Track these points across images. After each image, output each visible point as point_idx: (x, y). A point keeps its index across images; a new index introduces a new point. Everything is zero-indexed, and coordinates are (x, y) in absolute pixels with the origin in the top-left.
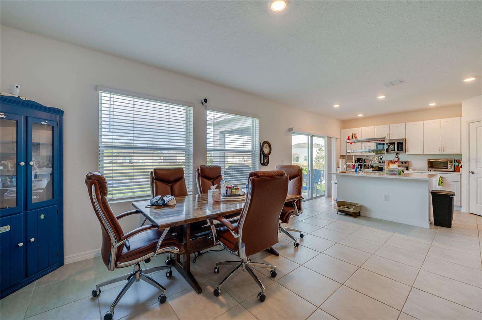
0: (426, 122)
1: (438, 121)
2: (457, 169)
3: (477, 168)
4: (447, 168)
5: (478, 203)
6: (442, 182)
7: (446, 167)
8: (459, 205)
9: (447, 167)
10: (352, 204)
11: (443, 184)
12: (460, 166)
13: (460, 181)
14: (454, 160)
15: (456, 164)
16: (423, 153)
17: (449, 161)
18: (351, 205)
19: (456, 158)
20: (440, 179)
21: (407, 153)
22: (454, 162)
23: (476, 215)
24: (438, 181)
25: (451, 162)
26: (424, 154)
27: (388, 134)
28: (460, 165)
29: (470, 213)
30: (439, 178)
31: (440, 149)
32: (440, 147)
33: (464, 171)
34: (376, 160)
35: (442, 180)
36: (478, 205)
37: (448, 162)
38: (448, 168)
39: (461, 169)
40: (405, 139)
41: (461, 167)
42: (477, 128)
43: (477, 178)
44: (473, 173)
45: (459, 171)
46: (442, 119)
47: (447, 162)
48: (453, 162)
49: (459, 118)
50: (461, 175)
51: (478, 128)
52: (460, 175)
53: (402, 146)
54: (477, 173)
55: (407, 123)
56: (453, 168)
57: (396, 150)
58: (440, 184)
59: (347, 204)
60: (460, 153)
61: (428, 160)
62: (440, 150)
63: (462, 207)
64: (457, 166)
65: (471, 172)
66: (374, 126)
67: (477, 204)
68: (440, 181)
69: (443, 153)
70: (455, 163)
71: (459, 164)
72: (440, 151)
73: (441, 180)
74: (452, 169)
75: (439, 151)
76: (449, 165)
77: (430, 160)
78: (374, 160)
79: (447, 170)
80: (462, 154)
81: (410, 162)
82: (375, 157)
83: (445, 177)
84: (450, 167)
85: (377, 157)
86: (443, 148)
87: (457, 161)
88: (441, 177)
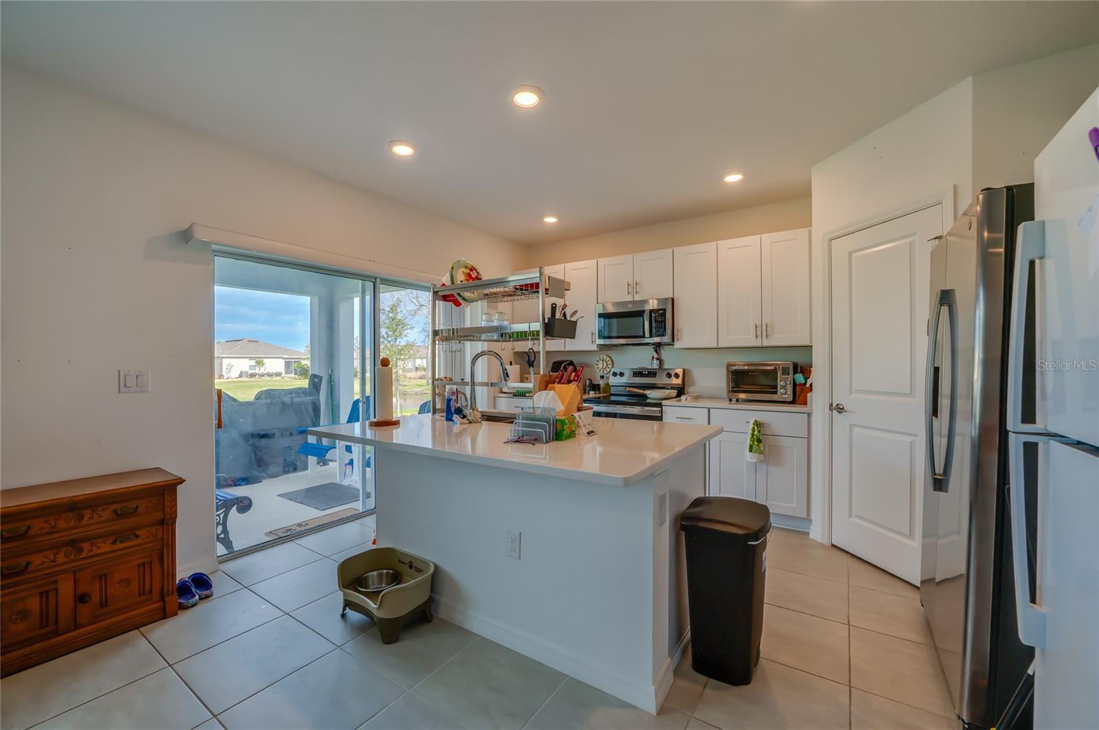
0: (724, 244)
1: (753, 240)
2: (800, 395)
3: (851, 393)
4: (776, 393)
5: (853, 515)
6: (759, 441)
7: (773, 389)
8: (805, 517)
9: (776, 387)
10: (415, 564)
12: (808, 385)
13: (806, 436)
14: (795, 366)
15: (800, 378)
16: (715, 346)
17: (781, 369)
18: (411, 567)
19: (800, 359)
20: (753, 430)
21: (677, 345)
22: (795, 372)
23: (847, 552)
24: (750, 436)
25: (786, 371)
26: (720, 346)
27: (629, 285)
28: (808, 383)
29: (833, 546)
30: (751, 426)
31: (759, 329)
32: (759, 324)
33: (818, 400)
34: (605, 366)
35: (759, 432)
36: (853, 519)
37: (779, 374)
38: (779, 393)
39: (809, 394)
40: (670, 301)
41: (811, 388)
42: (850, 253)
43: (851, 426)
44: (840, 409)
45: (805, 403)
46: (762, 235)
47: (777, 372)
48: (791, 371)
49: (805, 231)
50: (809, 415)
51: (854, 255)
52: (806, 415)
53: (662, 322)
54: (850, 412)
55: (675, 249)
56: (790, 391)
57: (647, 334)
58: (755, 448)
59: (399, 561)
60: (807, 343)
61: (729, 365)
62: (759, 333)
63: (811, 520)
64: (800, 385)
65: (834, 406)
66: (595, 260)
67: (850, 516)
68: (753, 435)
69: (765, 343)
70: (797, 375)
71: (806, 380)
72: (759, 338)
73: (756, 433)
74: (789, 396)
75: (757, 336)
76: (780, 383)
77: (733, 368)
78: (600, 365)
79: (775, 397)
80: (811, 346)
81: (689, 371)
82: (605, 357)
83: (767, 424)
84: (783, 387)
85: (608, 359)
86: (767, 326)
87: (801, 367)
88: (758, 424)
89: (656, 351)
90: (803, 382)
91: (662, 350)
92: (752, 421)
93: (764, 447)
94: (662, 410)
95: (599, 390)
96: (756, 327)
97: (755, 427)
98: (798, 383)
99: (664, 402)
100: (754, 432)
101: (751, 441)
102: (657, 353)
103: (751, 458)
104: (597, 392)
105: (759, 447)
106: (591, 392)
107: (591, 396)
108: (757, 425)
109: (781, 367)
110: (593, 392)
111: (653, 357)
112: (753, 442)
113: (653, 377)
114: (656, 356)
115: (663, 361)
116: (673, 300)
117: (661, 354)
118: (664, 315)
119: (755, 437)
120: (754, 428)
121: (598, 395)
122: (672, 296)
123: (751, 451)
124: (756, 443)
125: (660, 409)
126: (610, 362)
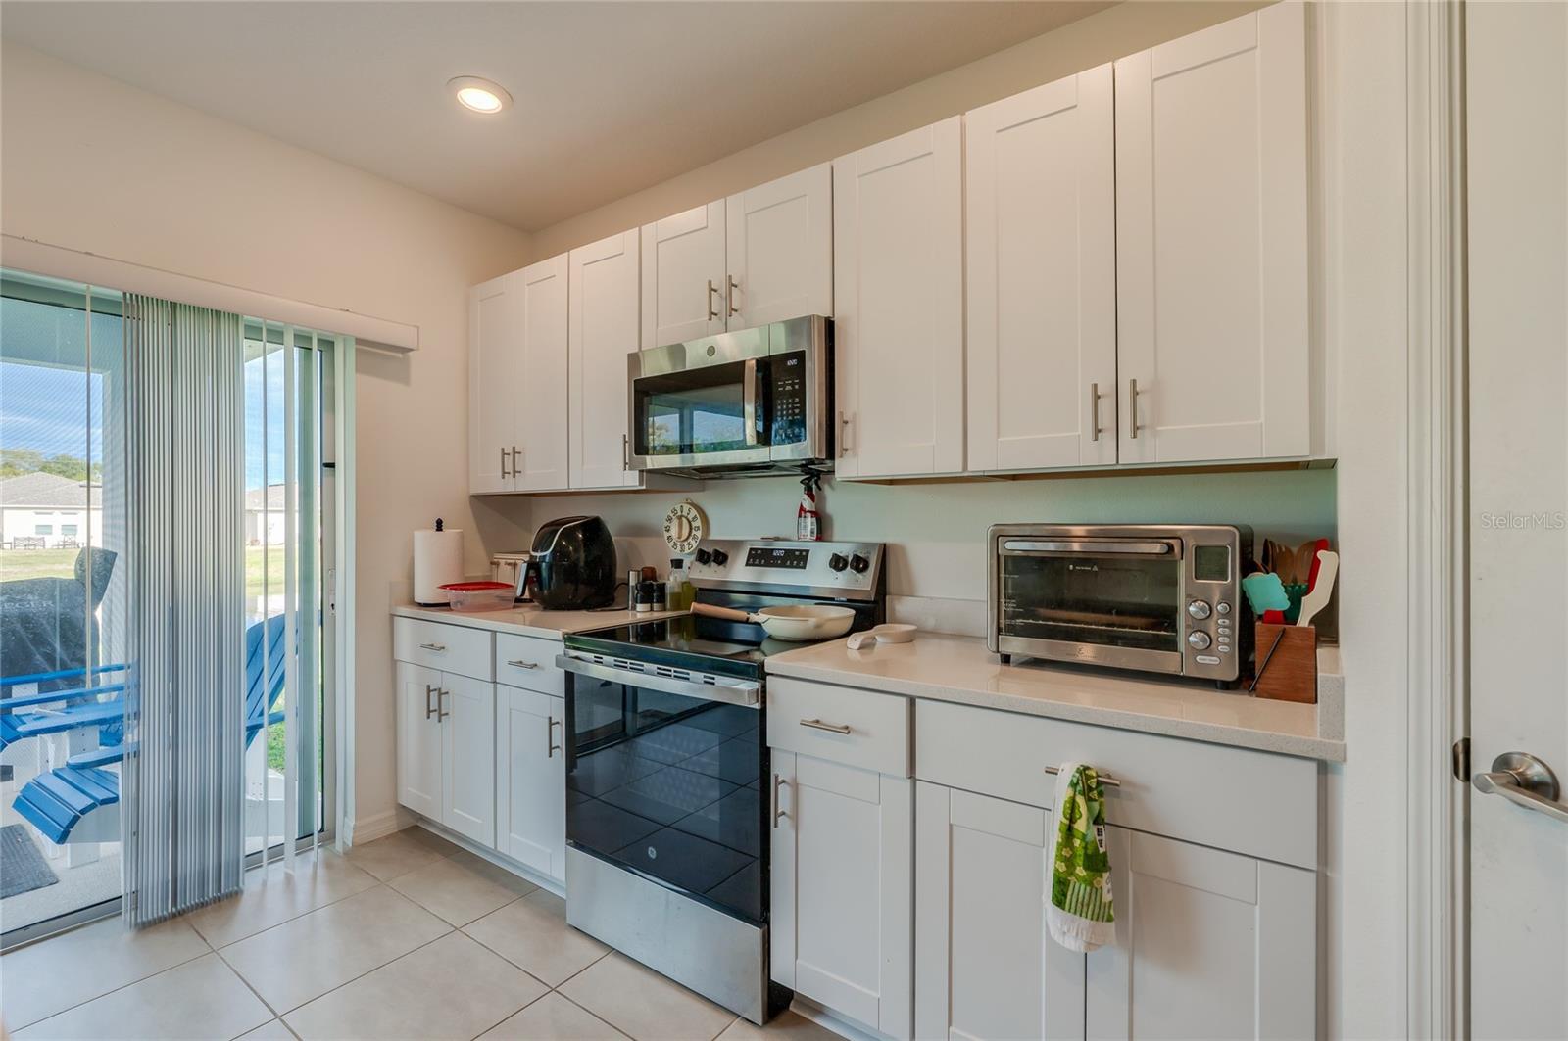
2: (1275, 657)
4: (1170, 645)
6: (1097, 863)
7: (1161, 630)
9: (1170, 623)
11: (1105, 881)
12: (1304, 621)
13: (1312, 861)
14: (1247, 542)
15: (1268, 590)
16: (957, 468)
17: (1190, 553)
20: (1072, 810)
21: (843, 469)
22: (1248, 567)
24: (1057, 837)
25: (1208, 562)
26: (976, 466)
28: (1313, 604)
30: (1061, 791)
31: (1106, 406)
32: (1106, 387)
34: (686, 533)
35: (1097, 820)
37: (1184, 569)
38: (1182, 646)
39: (1322, 653)
40: (821, 329)
41: (1327, 625)
45: (1302, 689)
47: (1174, 565)
48: (1233, 562)
53: (794, 395)
55: (836, 161)
56: (1225, 633)
58: (1078, 890)
60: (1300, 451)
61: (999, 535)
62: (1106, 420)
64: (1271, 617)
66: (637, 230)
68: (1069, 831)
69: (1133, 454)
70: (1258, 577)
71: (1296, 597)
72: (1107, 438)
73: (1081, 825)
74: (1222, 661)
75: (1097, 431)
76: (1189, 609)
77: (1010, 545)
78: (674, 532)
79: (1168, 662)
80: (1331, 465)
81: (901, 549)
82: (686, 507)
83: (1130, 784)
84: (1198, 626)
85: (694, 512)
86: (1135, 393)
87: (1267, 544)
88: (1093, 786)
89: (809, 492)
90: (1280, 601)
91: (826, 488)
92: (1068, 772)
93: (1119, 889)
94: (764, 687)
95: (662, 599)
96: (1097, 397)
97: (1080, 800)
98: (1259, 610)
99: (773, 662)
100: (1072, 820)
101: (1060, 857)
102: (812, 496)
103: (1064, 931)
104: (655, 606)
105: (1097, 891)
106: (640, 607)
107: (639, 616)
108: (1087, 792)
109: (1191, 544)
110: (646, 607)
111: (802, 509)
112: (1070, 862)
113: (797, 567)
114: (808, 505)
115: (830, 518)
116: (830, 326)
117: (823, 499)
118: (800, 372)
119: (1077, 843)
120: (1073, 805)
121: (657, 615)
122: (828, 314)
123: (1060, 900)
124: (1081, 871)
125: (756, 685)
126: (698, 523)
